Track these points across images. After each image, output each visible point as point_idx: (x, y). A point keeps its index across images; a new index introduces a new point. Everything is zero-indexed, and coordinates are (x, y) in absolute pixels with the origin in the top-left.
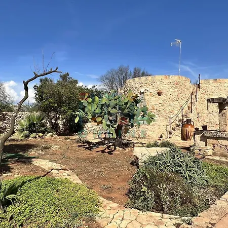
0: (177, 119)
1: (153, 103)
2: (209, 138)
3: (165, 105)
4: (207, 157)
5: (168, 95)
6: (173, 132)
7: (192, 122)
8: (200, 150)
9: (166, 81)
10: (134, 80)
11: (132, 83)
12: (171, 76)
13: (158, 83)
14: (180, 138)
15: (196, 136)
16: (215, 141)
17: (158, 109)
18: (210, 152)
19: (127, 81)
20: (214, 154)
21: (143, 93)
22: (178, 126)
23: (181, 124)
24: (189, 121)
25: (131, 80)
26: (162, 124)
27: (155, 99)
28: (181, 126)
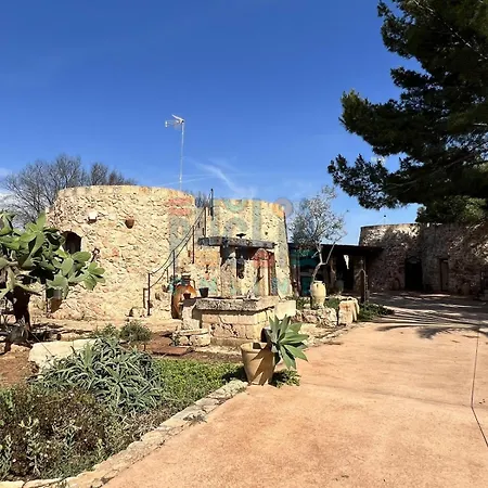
0: (165, 276)
1: (116, 244)
2: (205, 311)
3: (141, 247)
4: (197, 350)
5: (148, 226)
6: (155, 302)
7: (191, 282)
8: (189, 337)
9: (143, 198)
10: (75, 191)
11: (72, 198)
12: (154, 189)
13: (128, 201)
14: (168, 315)
15: (185, 309)
16: (214, 318)
17: (126, 254)
18: (206, 339)
19: (61, 192)
20: (214, 342)
21: (94, 221)
22: (166, 290)
23: (172, 286)
24: (186, 280)
25: (69, 192)
26: (134, 287)
27: (119, 234)
28: (171, 290)
